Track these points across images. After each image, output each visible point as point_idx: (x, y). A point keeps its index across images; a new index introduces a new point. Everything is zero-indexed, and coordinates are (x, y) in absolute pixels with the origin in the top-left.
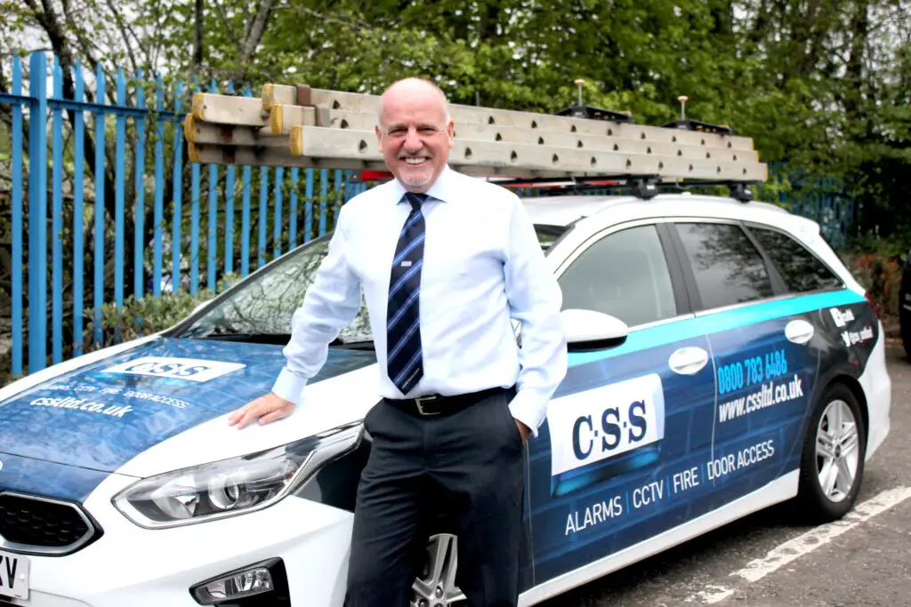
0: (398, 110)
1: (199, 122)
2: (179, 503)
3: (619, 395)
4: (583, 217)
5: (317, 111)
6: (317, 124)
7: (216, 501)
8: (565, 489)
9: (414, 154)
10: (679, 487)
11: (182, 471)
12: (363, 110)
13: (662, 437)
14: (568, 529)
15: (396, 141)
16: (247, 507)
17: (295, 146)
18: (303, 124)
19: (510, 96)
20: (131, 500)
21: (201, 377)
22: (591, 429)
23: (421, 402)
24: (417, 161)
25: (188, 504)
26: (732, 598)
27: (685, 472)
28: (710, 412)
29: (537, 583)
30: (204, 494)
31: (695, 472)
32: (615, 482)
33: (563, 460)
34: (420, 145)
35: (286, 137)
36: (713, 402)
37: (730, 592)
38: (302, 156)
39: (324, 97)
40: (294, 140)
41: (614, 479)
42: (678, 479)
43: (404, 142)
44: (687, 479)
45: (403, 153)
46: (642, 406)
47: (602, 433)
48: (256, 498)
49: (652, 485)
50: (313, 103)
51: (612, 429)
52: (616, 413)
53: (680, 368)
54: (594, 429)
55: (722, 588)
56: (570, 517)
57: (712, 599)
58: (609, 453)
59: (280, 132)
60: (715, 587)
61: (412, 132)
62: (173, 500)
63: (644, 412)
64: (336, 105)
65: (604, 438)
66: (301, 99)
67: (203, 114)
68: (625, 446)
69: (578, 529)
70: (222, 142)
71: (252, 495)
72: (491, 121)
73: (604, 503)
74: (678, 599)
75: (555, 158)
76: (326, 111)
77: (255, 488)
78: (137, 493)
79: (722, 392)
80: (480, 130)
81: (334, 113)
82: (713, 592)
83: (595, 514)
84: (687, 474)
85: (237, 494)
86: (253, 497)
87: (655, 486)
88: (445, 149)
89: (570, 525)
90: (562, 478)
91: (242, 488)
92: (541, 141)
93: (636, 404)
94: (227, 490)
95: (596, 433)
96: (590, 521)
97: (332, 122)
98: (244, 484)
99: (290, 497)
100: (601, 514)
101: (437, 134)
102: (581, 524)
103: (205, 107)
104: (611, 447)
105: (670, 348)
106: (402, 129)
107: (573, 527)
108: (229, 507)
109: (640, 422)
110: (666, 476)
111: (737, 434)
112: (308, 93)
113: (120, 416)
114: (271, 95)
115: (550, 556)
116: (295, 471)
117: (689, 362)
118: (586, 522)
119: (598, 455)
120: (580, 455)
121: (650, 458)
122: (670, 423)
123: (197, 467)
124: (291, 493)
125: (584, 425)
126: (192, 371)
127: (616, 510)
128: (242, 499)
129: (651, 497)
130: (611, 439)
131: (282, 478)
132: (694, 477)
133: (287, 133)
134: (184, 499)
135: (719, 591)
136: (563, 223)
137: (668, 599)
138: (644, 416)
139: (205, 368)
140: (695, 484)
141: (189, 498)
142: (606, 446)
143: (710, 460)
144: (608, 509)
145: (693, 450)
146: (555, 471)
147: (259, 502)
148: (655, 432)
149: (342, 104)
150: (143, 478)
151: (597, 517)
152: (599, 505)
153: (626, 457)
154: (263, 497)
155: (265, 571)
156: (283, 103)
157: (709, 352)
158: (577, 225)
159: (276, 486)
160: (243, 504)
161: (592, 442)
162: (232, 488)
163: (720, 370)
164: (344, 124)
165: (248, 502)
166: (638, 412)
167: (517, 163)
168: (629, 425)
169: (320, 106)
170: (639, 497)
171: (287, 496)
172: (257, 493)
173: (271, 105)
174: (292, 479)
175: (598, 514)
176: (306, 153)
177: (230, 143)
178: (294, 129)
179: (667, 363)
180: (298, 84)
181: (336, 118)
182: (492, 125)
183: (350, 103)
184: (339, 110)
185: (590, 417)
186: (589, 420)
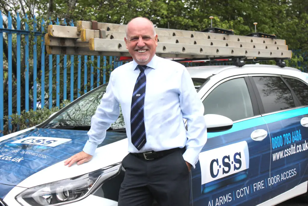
0: (134, 30)
1: (51, 37)
2: (44, 198)
3: (230, 150)
4: (213, 75)
5: (100, 31)
6: (100, 37)
7: (59, 197)
8: (207, 190)
9: (141, 48)
10: (256, 189)
11: (45, 185)
12: (120, 31)
13: (248, 167)
15: (133, 43)
16: (73, 200)
17: (92, 48)
18: (95, 38)
19: (183, 23)
20: (23, 197)
21: (53, 145)
22: (218, 165)
23: (146, 154)
24: (143, 51)
25: (47, 199)
27: (258, 183)
28: (268, 157)
30: (54, 195)
31: (263, 183)
32: (229, 187)
33: (206, 178)
34: (144, 44)
36: (270, 153)
38: (94, 51)
39: (103, 26)
40: (91, 44)
41: (228, 186)
42: (255, 186)
43: (137, 43)
44: (259, 185)
45: (137, 48)
46: (239, 154)
47: (222, 166)
48: (76, 196)
49: (244, 188)
50: (98, 28)
51: (227, 165)
52: (228, 157)
53: (255, 138)
54: (219, 164)
56: (209, 202)
58: (226, 175)
59: (85, 41)
61: (141, 39)
62: (41, 197)
63: (240, 157)
64: (108, 29)
65: (223, 169)
66: (94, 27)
67: (52, 33)
68: (232, 172)
70: (61, 45)
71: (75, 195)
72: (174, 35)
73: (224, 196)
75: (201, 50)
76: (104, 32)
77: (76, 192)
78: (26, 194)
79: (274, 148)
80: (169, 38)
81: (107, 33)
83: (220, 201)
84: (259, 184)
85: (68, 195)
87: (246, 189)
88: (154, 46)
90: (206, 186)
91: (70, 192)
92: (195, 43)
93: (237, 154)
94: (64, 193)
95: (220, 167)
96: (218, 204)
97: (107, 36)
98: (71, 190)
99: (91, 195)
101: (151, 40)
102: (214, 205)
103: (53, 31)
104: (227, 172)
105: (251, 130)
106: (137, 38)
108: (65, 200)
109: (239, 162)
110: (250, 184)
111: (280, 166)
112: (97, 24)
113: (19, 162)
114: (81, 25)
116: (93, 184)
117: (259, 135)
118: (216, 204)
119: (221, 176)
120: (213, 176)
121: (243, 177)
122: (252, 162)
123: (51, 183)
124: (91, 194)
125: (215, 163)
126: (49, 142)
127: (229, 199)
128: (70, 196)
129: (244, 194)
130: (226, 169)
131: (87, 187)
132: (262, 185)
133: (88, 41)
134: (46, 197)
136: (205, 77)
138: (240, 159)
139: (55, 141)
140: (262, 188)
141: (48, 196)
143: (269, 178)
144: (226, 199)
145: (261, 173)
146: (203, 183)
147: (77, 198)
148: (245, 166)
149: (111, 29)
150: (28, 188)
152: (222, 197)
153: (234, 176)
154: (79, 195)
156: (86, 29)
157: (268, 132)
158: (211, 78)
159: (84, 190)
160: (71, 199)
161: (218, 170)
162: (66, 192)
163: (273, 139)
164: (112, 37)
165: (73, 198)
166: (238, 157)
167: (185, 52)
168: (234, 163)
169: (101, 30)
170: (239, 194)
171: (89, 195)
172: (77, 194)
173: (81, 29)
174: (91, 188)
175: (221, 201)
176: (96, 50)
177: (64, 46)
178: (91, 39)
179: (250, 136)
180: (93, 21)
181: (109, 35)
182: (174, 37)
183: (114, 28)
184: (109, 31)
185: (217, 159)
186: (217, 161)
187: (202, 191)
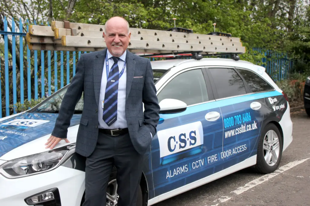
0: (112, 28)
1: (32, 36)
2: (23, 169)
3: (186, 129)
4: (174, 66)
5: (72, 30)
6: (72, 35)
7: (34, 168)
8: (165, 162)
9: (117, 44)
10: (210, 161)
11: (23, 158)
12: (90, 29)
13: (203, 143)
14: (167, 176)
15: (111, 39)
17: (63, 43)
18: (67, 35)
20: (4, 169)
21: (34, 125)
22: (175, 141)
25: (25, 170)
26: (230, 200)
27: (212, 156)
28: (221, 135)
29: (156, 196)
30: (30, 166)
31: (216, 156)
32: (185, 160)
33: (164, 152)
35: (60, 39)
36: (223, 131)
37: (230, 198)
38: (66, 46)
39: (75, 26)
40: (63, 41)
41: (184, 159)
42: (209, 158)
44: (213, 159)
46: (195, 132)
47: (179, 142)
48: (49, 167)
49: (199, 161)
50: (70, 27)
51: (183, 141)
52: (184, 135)
53: (209, 119)
54: (176, 141)
55: (227, 197)
56: (168, 172)
57: (223, 201)
59: (58, 38)
60: (224, 197)
62: (20, 168)
63: (195, 135)
64: (79, 28)
65: (180, 144)
66: (66, 26)
67: (32, 33)
68: (188, 147)
69: (171, 177)
70: (40, 42)
71: (47, 166)
73: (181, 167)
74: (211, 201)
75: (163, 46)
77: (48, 163)
78: (6, 166)
79: (226, 127)
80: (135, 36)
81: (78, 31)
82: (223, 198)
83: (177, 171)
84: (213, 157)
85: (41, 166)
86: (47, 167)
87: (201, 161)
89: (168, 175)
90: (164, 159)
91: (43, 163)
92: (158, 40)
93: (192, 132)
94: (38, 164)
95: (177, 142)
96: (176, 173)
97: (78, 34)
98: (44, 162)
100: (180, 171)
102: (172, 175)
103: (33, 30)
104: (183, 147)
105: (206, 112)
106: (113, 35)
107: (169, 176)
108: (39, 170)
109: (194, 138)
110: (205, 157)
111: (231, 142)
112: (69, 24)
114: (55, 25)
115: (160, 186)
116: (62, 157)
117: (212, 117)
118: (174, 174)
119: (178, 150)
120: (170, 150)
121: (198, 151)
122: (205, 138)
124: (61, 165)
125: (172, 140)
127: (186, 170)
128: (43, 167)
129: (199, 164)
130: (183, 144)
131: (58, 160)
132: (215, 158)
135: (226, 198)
136: (166, 69)
137: (207, 201)
138: (195, 136)
139: (36, 122)
140: (216, 160)
141: (26, 168)
142: (181, 147)
143: (222, 152)
144: (183, 169)
145: (215, 148)
146: (161, 156)
147: (49, 168)
148: (200, 141)
149: (82, 28)
150: (8, 161)
151: (178, 172)
152: (179, 168)
153: (189, 151)
154: (51, 166)
155: (51, 192)
156: (59, 27)
157: (220, 114)
158: (171, 69)
159: (56, 162)
160: (44, 169)
161: (175, 145)
162: (40, 163)
163: (225, 119)
164: (82, 35)
166: (193, 135)
167: (149, 48)
168: (190, 140)
169: (73, 28)
170: (194, 165)
171: (59, 166)
172: (49, 165)
173: (55, 28)
174: (61, 160)
175: (179, 171)
176: (67, 45)
177: (43, 43)
178: (63, 37)
179: (204, 118)
180: (65, 21)
181: (79, 33)
182: (139, 34)
183: (84, 27)
184: (80, 30)
185: (174, 136)
186: (174, 138)
187: (160, 163)
